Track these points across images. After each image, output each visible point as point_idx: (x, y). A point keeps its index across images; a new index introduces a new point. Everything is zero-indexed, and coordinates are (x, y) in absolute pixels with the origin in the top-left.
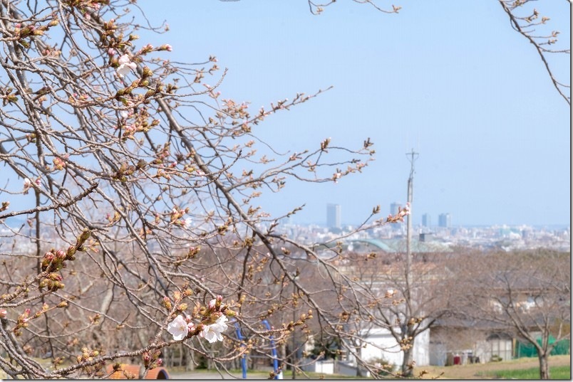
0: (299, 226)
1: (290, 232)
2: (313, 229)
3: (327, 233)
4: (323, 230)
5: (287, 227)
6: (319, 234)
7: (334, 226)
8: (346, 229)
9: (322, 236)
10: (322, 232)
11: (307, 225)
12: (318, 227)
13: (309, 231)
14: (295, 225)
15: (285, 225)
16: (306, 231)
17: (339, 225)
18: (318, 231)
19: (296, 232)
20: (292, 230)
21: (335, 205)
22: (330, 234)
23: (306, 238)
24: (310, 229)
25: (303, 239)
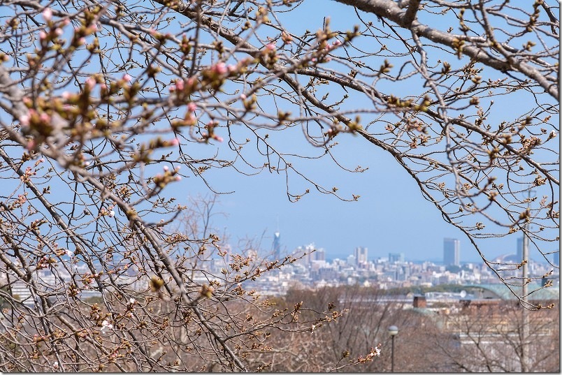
0: (411, 263)
1: (401, 270)
2: (428, 268)
3: (444, 272)
4: (439, 268)
5: (398, 265)
6: (434, 273)
7: (452, 264)
8: (465, 268)
9: (438, 276)
10: (438, 271)
11: (421, 263)
12: (433, 265)
13: (423, 270)
14: (407, 263)
15: (396, 263)
16: (420, 270)
17: (458, 263)
18: (433, 269)
19: (407, 270)
20: (404, 268)
21: (454, 240)
22: (447, 273)
23: (420, 278)
24: (425, 267)
25: (417, 279)
